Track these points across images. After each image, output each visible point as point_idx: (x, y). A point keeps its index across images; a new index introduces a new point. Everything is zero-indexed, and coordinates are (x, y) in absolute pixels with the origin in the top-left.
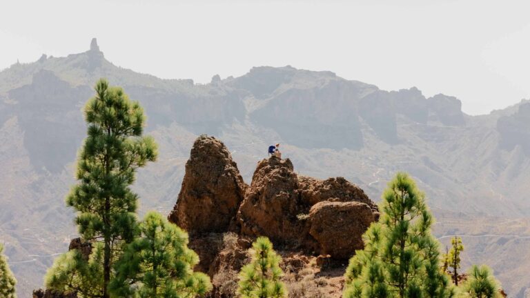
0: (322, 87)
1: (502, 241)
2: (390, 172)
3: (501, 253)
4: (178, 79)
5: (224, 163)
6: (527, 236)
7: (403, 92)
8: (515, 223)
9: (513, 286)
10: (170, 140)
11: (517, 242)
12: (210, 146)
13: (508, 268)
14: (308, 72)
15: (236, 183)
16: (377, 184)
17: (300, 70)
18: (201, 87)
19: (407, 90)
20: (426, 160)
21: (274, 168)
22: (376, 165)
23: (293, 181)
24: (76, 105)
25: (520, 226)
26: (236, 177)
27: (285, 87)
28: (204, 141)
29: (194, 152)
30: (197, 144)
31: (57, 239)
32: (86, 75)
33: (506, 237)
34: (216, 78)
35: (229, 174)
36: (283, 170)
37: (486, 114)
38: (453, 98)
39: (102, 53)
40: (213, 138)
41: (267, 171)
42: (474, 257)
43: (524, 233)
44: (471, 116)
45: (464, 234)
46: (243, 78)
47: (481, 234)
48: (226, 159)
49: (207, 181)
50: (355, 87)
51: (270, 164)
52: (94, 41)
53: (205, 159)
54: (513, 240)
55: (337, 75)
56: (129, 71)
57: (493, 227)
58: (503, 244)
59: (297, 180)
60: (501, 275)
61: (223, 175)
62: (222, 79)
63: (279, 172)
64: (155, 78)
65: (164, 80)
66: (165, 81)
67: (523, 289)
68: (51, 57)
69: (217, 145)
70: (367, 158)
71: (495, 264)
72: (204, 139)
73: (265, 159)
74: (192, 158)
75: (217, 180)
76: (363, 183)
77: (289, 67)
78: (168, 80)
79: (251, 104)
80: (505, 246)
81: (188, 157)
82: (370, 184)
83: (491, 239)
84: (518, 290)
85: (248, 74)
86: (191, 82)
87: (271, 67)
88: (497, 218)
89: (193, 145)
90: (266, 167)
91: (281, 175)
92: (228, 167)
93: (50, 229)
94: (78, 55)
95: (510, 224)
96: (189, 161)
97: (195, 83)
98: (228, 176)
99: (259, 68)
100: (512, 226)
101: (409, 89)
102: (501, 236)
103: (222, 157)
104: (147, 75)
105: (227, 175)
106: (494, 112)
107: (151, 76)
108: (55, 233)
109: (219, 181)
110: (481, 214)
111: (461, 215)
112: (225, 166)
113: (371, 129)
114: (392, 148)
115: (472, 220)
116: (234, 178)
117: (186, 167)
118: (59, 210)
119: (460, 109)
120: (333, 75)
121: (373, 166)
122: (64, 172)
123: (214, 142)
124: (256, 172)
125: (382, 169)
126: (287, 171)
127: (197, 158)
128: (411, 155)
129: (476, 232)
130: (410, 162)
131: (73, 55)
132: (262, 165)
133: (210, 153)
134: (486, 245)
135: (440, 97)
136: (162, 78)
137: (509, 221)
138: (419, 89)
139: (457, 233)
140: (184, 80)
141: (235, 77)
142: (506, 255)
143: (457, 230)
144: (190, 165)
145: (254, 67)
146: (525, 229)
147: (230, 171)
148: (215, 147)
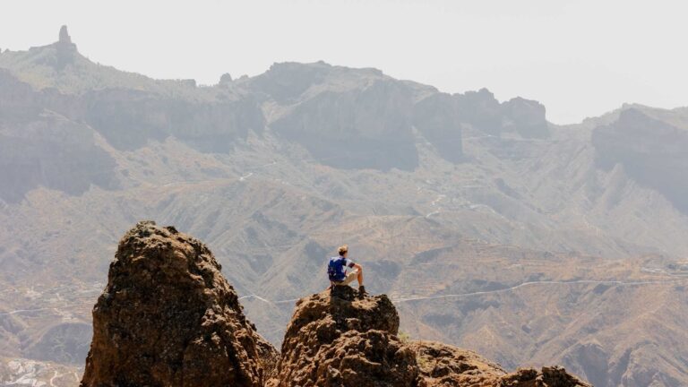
0: (365, 89)
1: (600, 289)
2: (454, 200)
3: (599, 305)
4: (175, 79)
5: (203, 303)
6: (633, 281)
7: (470, 94)
8: (618, 264)
9: (616, 348)
10: (165, 160)
11: (619, 290)
12: (162, 255)
13: (608, 324)
14: (346, 70)
15: (234, 361)
16: (437, 215)
17: (336, 67)
18: (206, 89)
19: (475, 92)
20: (500, 183)
21: (345, 328)
22: (436, 191)
23: (407, 374)
24: (41, 115)
25: (623, 269)
26: (237, 344)
27: (315, 90)
28: (146, 240)
29: (119, 272)
30: (127, 248)
31: (17, 291)
32: (53, 75)
33: (605, 283)
34: (226, 77)
35: (215, 338)
36: (375, 338)
37: (578, 123)
38: (534, 103)
39: (74, 45)
40: (172, 230)
41: (327, 336)
42: (564, 309)
43: (629, 277)
44: (558, 126)
45: (551, 280)
46: (261, 77)
47: (572, 280)
48: (208, 292)
49: (153, 356)
50: (407, 88)
51: (332, 311)
52: (64, 29)
53: (146, 294)
54: (614, 288)
55: (384, 73)
56: (111, 70)
57: (588, 271)
58: (602, 293)
59: (416, 372)
60: (600, 333)
61: (199, 341)
62: (233, 79)
63: (361, 347)
64: (145, 77)
65: (157, 80)
66: (158, 82)
67: (628, 352)
68: (7, 51)
69: (182, 250)
70: (424, 182)
71: (592, 318)
72: (147, 234)
73: (316, 297)
74: (111, 290)
75: (181, 354)
76: (419, 215)
77: (321, 62)
78: (163, 80)
79: (272, 112)
80: (604, 295)
81: (100, 286)
82: (428, 216)
83: (586, 286)
84: (621, 353)
85: (268, 71)
86: (193, 82)
87: (298, 64)
88: (593, 258)
89: (115, 249)
90: (322, 322)
91: (367, 356)
92: (213, 316)
93: (8, 279)
94: (42, 48)
95: (611, 266)
96: (101, 299)
97: (197, 84)
98: (212, 343)
99: (282, 64)
100: (614, 270)
101: (477, 91)
102: (599, 283)
103: (197, 286)
104: (135, 74)
105: (208, 339)
106: (587, 120)
107: (139, 75)
108: (14, 284)
109: (187, 357)
110: (573, 253)
111: (546, 255)
112: (203, 312)
113: (429, 144)
114: (456, 168)
115: (560, 261)
116: (231, 348)
117: (95, 315)
118: (19, 253)
119: (544, 116)
120: (379, 73)
121: (432, 191)
122: (24, 202)
123: (176, 243)
124: (293, 331)
125: (444, 196)
126: (386, 341)
127: (124, 291)
128: (481, 177)
129: (566, 278)
130: (480, 186)
131: (36, 48)
132: (309, 314)
133: (164, 276)
134: (579, 294)
135: (518, 101)
136: (155, 78)
137: (609, 262)
138: (490, 91)
139: (542, 278)
140: (183, 81)
141: (250, 76)
142: (605, 307)
143: (542, 275)
144: (105, 309)
145: (275, 64)
146: (629, 272)
147: (218, 328)
148: (177, 258)
